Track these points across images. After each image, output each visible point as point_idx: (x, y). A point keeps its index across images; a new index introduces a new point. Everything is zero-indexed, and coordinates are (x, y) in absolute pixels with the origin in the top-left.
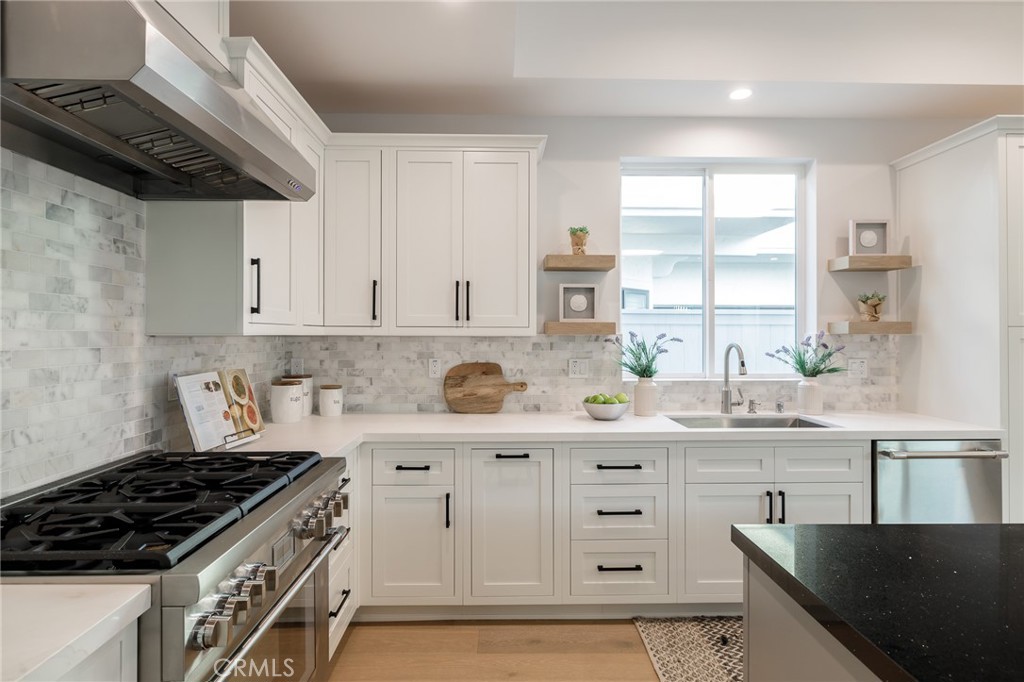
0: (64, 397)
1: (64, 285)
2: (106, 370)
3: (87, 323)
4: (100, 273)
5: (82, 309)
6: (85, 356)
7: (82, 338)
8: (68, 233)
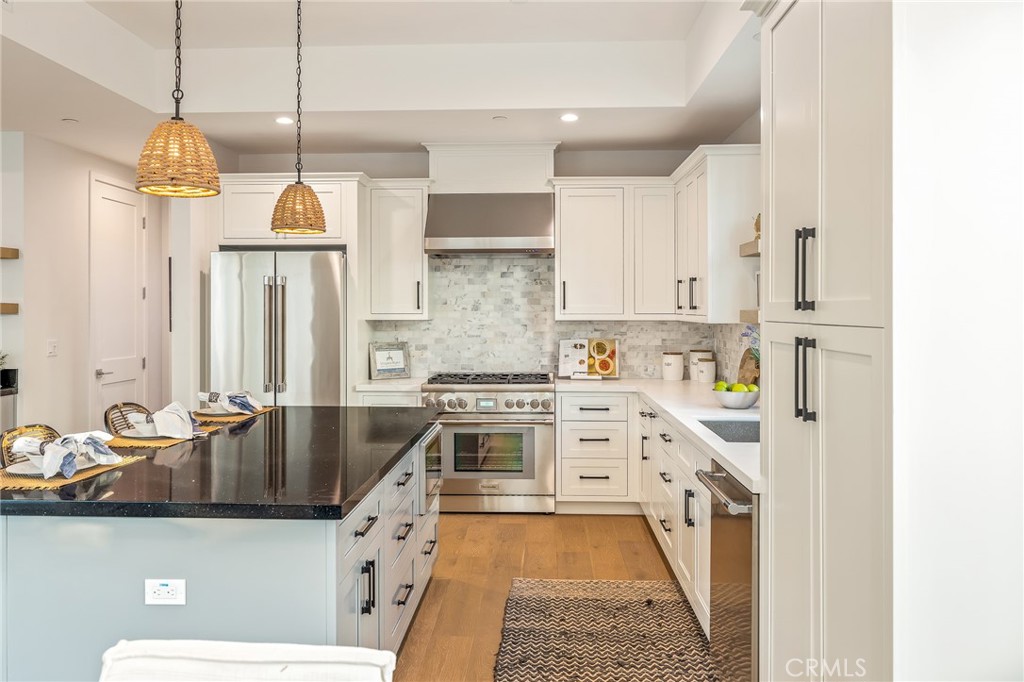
0: (509, 343)
1: (508, 301)
2: (530, 334)
3: (521, 315)
4: (526, 294)
5: (518, 310)
6: (519, 328)
7: (518, 321)
8: (510, 281)
